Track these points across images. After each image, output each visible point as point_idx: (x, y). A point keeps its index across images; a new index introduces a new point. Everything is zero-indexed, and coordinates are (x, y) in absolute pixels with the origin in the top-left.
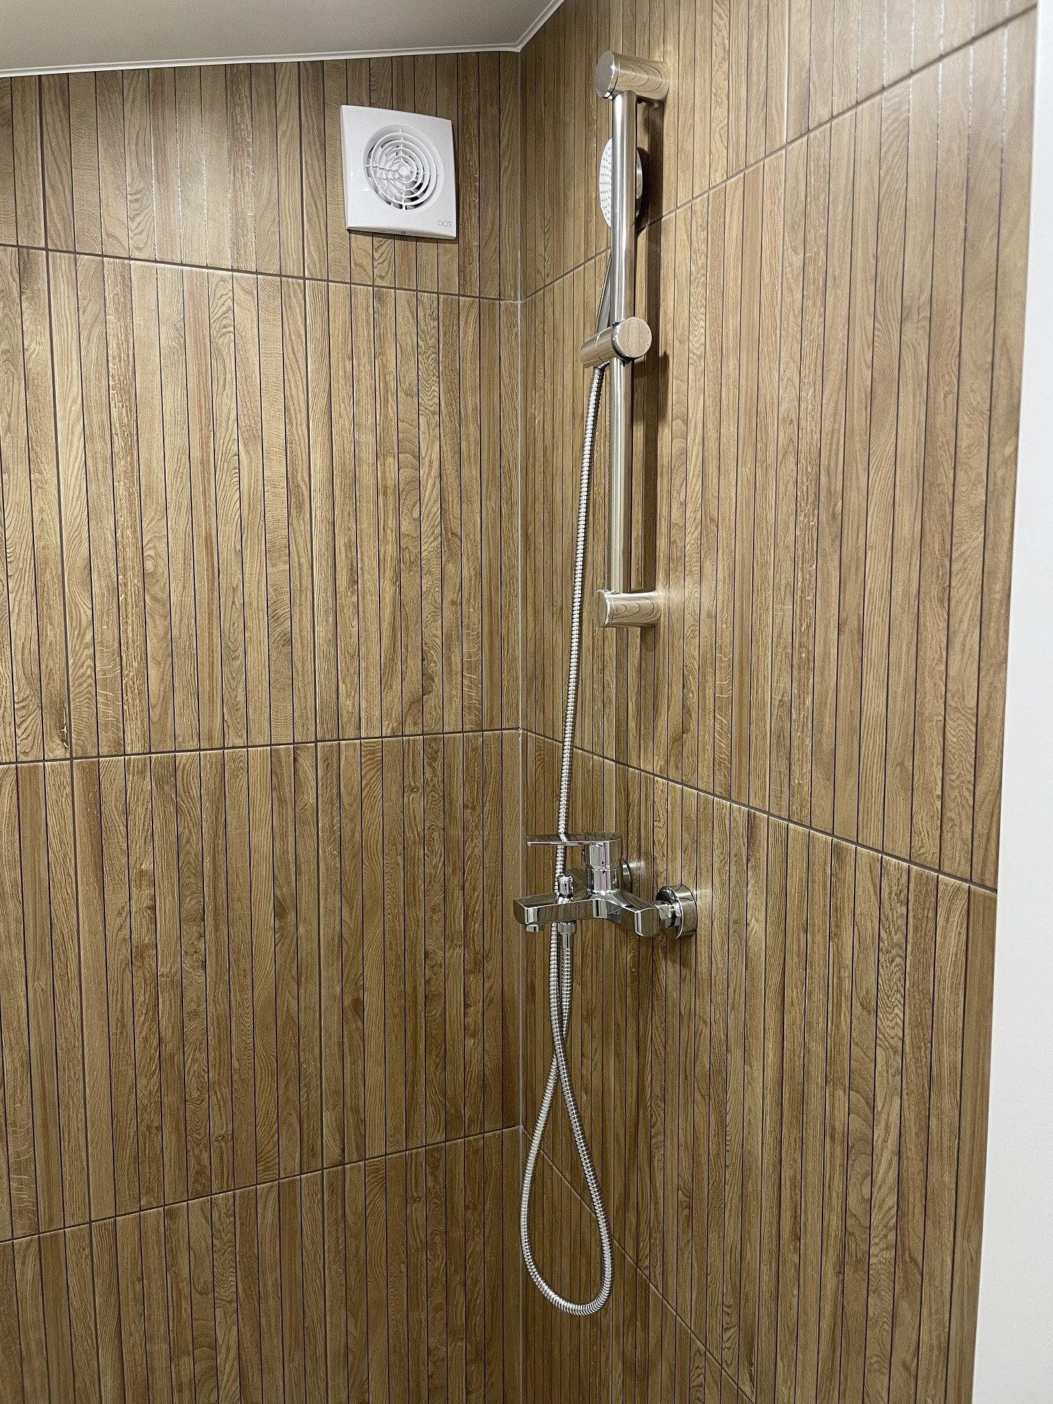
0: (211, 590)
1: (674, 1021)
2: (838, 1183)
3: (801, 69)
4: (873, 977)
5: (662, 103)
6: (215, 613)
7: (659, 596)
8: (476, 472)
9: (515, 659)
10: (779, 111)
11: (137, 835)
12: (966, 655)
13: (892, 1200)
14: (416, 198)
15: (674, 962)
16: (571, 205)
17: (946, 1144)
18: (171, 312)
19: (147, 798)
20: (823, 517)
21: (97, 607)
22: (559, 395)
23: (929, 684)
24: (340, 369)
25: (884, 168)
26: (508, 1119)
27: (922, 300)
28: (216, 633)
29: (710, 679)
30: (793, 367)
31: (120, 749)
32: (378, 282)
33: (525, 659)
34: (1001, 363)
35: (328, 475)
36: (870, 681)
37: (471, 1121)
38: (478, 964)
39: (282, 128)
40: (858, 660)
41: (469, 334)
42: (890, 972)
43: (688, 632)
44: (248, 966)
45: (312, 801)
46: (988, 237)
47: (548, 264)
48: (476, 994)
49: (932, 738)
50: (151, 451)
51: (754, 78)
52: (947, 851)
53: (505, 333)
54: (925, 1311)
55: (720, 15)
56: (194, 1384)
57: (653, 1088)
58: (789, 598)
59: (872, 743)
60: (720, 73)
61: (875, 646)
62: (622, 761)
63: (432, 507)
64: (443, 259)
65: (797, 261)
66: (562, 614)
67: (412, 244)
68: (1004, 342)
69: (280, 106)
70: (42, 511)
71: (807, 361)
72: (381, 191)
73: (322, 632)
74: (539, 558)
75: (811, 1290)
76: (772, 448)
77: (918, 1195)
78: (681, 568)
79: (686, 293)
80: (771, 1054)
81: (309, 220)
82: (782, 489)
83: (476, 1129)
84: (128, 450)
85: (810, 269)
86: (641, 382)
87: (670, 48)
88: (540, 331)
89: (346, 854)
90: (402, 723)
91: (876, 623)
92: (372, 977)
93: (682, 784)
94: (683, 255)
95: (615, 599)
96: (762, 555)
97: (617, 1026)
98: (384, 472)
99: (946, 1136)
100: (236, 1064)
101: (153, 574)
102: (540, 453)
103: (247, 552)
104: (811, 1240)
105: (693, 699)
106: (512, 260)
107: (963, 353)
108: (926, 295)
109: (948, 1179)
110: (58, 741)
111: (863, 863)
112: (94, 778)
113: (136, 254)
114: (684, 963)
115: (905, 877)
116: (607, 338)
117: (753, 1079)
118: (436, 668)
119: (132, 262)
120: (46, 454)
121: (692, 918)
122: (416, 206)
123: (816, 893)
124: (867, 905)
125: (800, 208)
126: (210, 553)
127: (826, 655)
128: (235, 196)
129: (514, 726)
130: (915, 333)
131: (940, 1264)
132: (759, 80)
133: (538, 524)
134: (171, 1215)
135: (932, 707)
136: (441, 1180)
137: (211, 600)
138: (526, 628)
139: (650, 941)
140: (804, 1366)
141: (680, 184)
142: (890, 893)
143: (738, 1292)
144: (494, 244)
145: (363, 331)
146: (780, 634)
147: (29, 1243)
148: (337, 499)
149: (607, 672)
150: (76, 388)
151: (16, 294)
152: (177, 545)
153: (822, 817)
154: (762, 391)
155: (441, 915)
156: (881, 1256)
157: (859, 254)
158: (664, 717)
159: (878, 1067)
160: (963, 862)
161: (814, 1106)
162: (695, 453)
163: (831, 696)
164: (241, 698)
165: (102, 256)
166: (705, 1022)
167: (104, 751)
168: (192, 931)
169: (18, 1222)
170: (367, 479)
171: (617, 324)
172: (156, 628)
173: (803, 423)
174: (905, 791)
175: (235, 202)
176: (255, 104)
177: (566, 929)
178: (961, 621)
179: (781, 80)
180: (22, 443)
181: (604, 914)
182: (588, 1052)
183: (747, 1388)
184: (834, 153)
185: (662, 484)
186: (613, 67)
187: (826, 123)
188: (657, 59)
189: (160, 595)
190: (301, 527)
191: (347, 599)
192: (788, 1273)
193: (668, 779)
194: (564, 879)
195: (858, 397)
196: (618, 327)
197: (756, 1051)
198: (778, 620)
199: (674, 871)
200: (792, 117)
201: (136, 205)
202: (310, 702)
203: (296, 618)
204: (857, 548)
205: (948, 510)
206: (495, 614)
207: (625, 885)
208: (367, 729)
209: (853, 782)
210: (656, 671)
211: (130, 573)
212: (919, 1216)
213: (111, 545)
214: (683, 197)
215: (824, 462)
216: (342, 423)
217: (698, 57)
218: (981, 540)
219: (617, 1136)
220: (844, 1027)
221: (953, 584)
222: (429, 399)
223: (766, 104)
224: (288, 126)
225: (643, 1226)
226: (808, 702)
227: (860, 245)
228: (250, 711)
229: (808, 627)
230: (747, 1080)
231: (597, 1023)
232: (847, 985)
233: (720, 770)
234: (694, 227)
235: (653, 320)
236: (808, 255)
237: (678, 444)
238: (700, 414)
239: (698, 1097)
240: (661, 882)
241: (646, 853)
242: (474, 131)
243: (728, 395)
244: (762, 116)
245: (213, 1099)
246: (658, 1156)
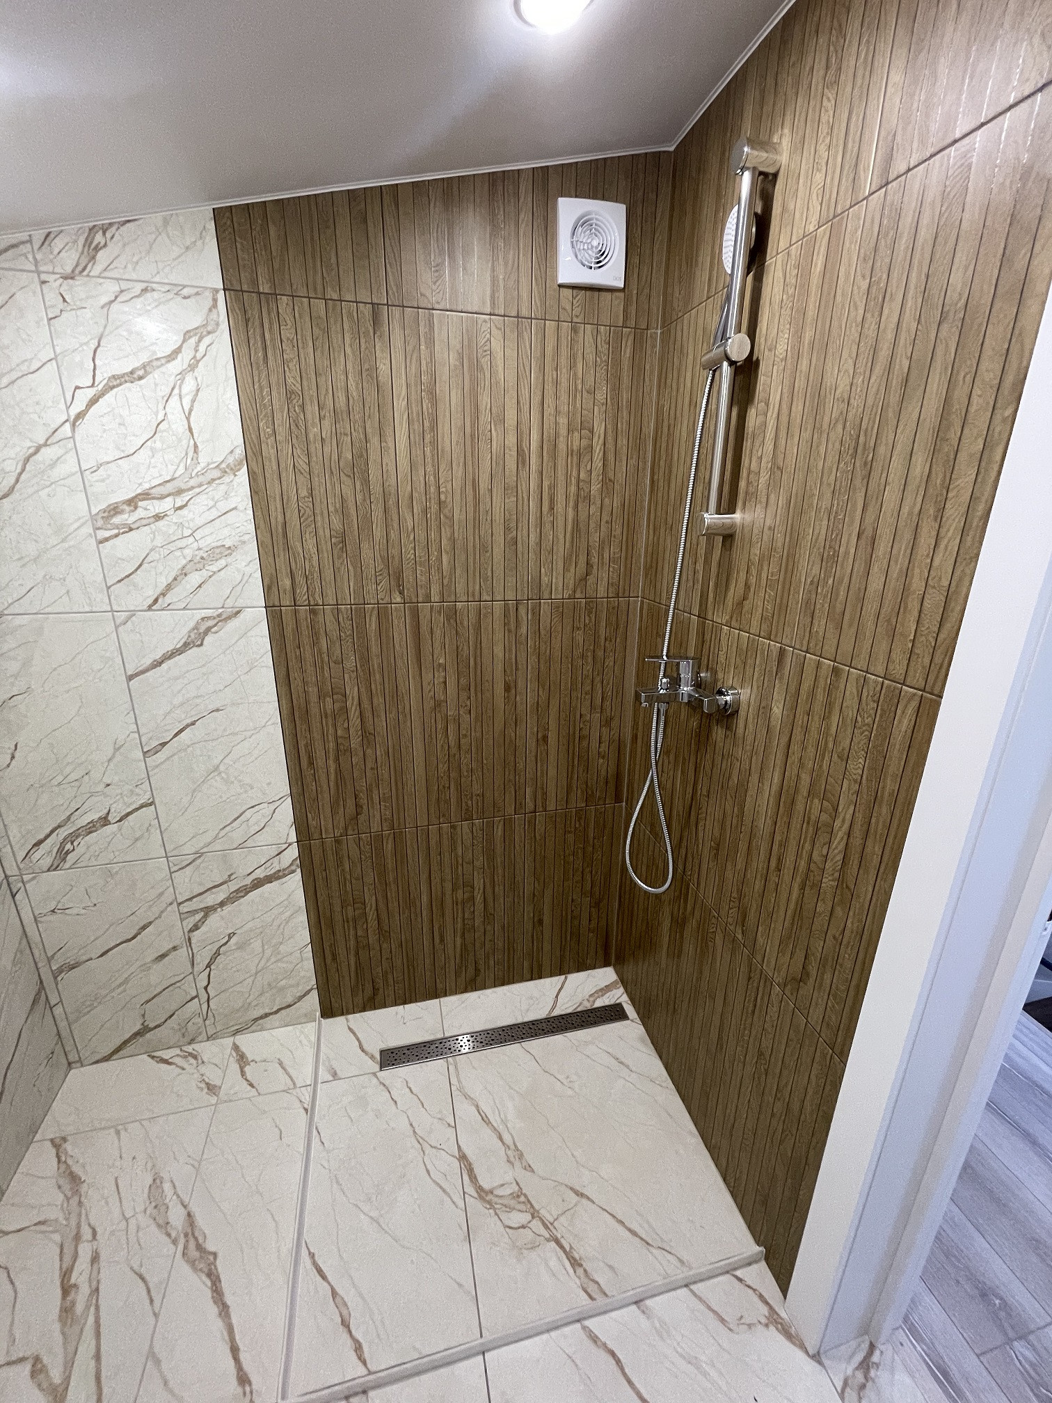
0: (475, 512)
1: (718, 759)
2: (808, 846)
3: (889, 134)
4: (848, 741)
5: (775, 175)
6: (477, 524)
7: (737, 516)
8: (625, 442)
9: (640, 555)
10: (866, 170)
11: (437, 644)
12: (948, 553)
13: (840, 857)
14: (600, 262)
15: (722, 727)
16: (700, 259)
17: (879, 832)
18: (455, 343)
19: (442, 624)
20: (858, 464)
21: (416, 521)
22: (681, 390)
23: (917, 571)
24: (550, 375)
25: (945, 205)
26: (618, 799)
27: (959, 305)
28: (477, 537)
29: (765, 568)
30: (851, 362)
31: (428, 599)
32: (575, 320)
33: (646, 556)
34: (1015, 348)
35: (541, 444)
36: (875, 569)
37: (599, 799)
38: (608, 723)
39: (522, 216)
40: (869, 556)
41: (628, 352)
42: (860, 740)
43: (754, 539)
44: (491, 715)
45: (525, 632)
46: (1023, 252)
47: (681, 304)
48: (605, 738)
49: (914, 605)
50: (444, 427)
51: (850, 145)
52: (911, 673)
53: (649, 352)
54: (851, 914)
55: (829, 99)
56: (463, 903)
57: (702, 789)
58: (826, 517)
59: (871, 607)
60: (822, 146)
61: (882, 548)
62: (702, 616)
63: (598, 463)
64: (616, 302)
65: (864, 285)
66: (673, 529)
67: (596, 294)
68: (1020, 334)
69: (522, 200)
70: (387, 464)
71: (860, 358)
72: (579, 257)
73: (533, 537)
74: (660, 494)
75: (784, 896)
76: (827, 419)
77: (857, 856)
78: (754, 499)
79: (777, 315)
80: (776, 778)
81: (536, 279)
82: (830, 446)
83: (601, 802)
84: (432, 429)
85: (874, 290)
86: (739, 378)
87: (786, 131)
88: (672, 349)
89: (542, 661)
90: (575, 592)
91: (885, 533)
92: (553, 725)
93: (739, 630)
94: (778, 288)
95: (710, 518)
96: (811, 490)
97: (684, 758)
98: (572, 442)
99: (880, 826)
100: (485, 762)
101: (445, 502)
102: (665, 429)
103: (494, 490)
104: (787, 874)
105: (753, 580)
106: (657, 301)
107: (985, 344)
108: (963, 301)
109: (878, 850)
110: (398, 593)
111: (852, 679)
112: (416, 614)
113: (437, 306)
114: (728, 728)
115: (879, 686)
116: (722, 348)
117: (763, 790)
118: (595, 560)
119: (434, 311)
120: (389, 431)
121: (737, 703)
122: (600, 267)
123: (818, 693)
124: (851, 702)
125: (872, 244)
126: (474, 490)
127: (847, 553)
128: (493, 265)
129: (636, 595)
130: (949, 332)
131: (865, 890)
132: (853, 147)
133: (661, 474)
134: (453, 827)
135: (917, 584)
136: (583, 824)
137: (474, 519)
138: (648, 538)
139: (710, 715)
140: (774, 931)
141: (782, 236)
142: (868, 696)
143: (740, 892)
144: (646, 291)
145: (564, 351)
146: (817, 539)
147: (389, 834)
148: (545, 458)
149: (698, 564)
150: (404, 392)
151: (372, 334)
152: (457, 484)
153: (829, 649)
154: (825, 380)
155: (590, 696)
156: (828, 883)
157: (914, 275)
158: (732, 591)
159: (844, 789)
160: (920, 679)
161: (800, 806)
162: (771, 424)
163: (846, 580)
164: (489, 574)
165: (418, 308)
166: (738, 760)
167: (420, 599)
168: (464, 695)
169: (384, 824)
170: (562, 446)
171: (730, 338)
172: (446, 533)
173: (852, 401)
174: (889, 637)
175: (493, 270)
176: (506, 201)
177: (663, 707)
178: (948, 530)
179: (871, 145)
180: (377, 425)
181: (686, 700)
182: (665, 770)
183: (740, 937)
184: (906, 199)
185: (747, 445)
186: (746, 149)
187: (903, 175)
188: (775, 141)
189: (448, 514)
190: (523, 474)
191: (547, 519)
192: (771, 886)
193: (730, 627)
194: (664, 680)
195: (895, 382)
196: (730, 341)
197: (768, 775)
198: (816, 532)
199: (728, 679)
200: (875, 173)
201: (436, 274)
202: (526, 578)
203: (520, 529)
204: (879, 485)
205: (952, 457)
206: (631, 528)
207: (698, 685)
208: (555, 594)
209: (853, 630)
210: (730, 562)
211: (433, 501)
212: (856, 867)
213: (423, 485)
214: (782, 245)
215: (864, 427)
216: (549, 410)
217: (807, 135)
218: (974, 476)
219: (678, 812)
220: (825, 767)
221: (946, 506)
222: (600, 397)
223: (856, 165)
224: (525, 217)
225: (689, 856)
226: (830, 582)
227: (915, 268)
228: (494, 582)
229: (837, 535)
230: (759, 791)
231: (672, 757)
232: (830, 745)
233: (765, 622)
234: (788, 267)
235: (752, 334)
236: (873, 279)
237: (760, 419)
238: (778, 398)
239: (728, 797)
240: (719, 685)
241: (712, 669)
242: (639, 212)
243: (800, 383)
244: (852, 176)
245: (474, 777)
246: (701, 824)
